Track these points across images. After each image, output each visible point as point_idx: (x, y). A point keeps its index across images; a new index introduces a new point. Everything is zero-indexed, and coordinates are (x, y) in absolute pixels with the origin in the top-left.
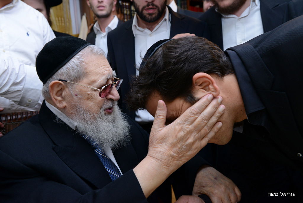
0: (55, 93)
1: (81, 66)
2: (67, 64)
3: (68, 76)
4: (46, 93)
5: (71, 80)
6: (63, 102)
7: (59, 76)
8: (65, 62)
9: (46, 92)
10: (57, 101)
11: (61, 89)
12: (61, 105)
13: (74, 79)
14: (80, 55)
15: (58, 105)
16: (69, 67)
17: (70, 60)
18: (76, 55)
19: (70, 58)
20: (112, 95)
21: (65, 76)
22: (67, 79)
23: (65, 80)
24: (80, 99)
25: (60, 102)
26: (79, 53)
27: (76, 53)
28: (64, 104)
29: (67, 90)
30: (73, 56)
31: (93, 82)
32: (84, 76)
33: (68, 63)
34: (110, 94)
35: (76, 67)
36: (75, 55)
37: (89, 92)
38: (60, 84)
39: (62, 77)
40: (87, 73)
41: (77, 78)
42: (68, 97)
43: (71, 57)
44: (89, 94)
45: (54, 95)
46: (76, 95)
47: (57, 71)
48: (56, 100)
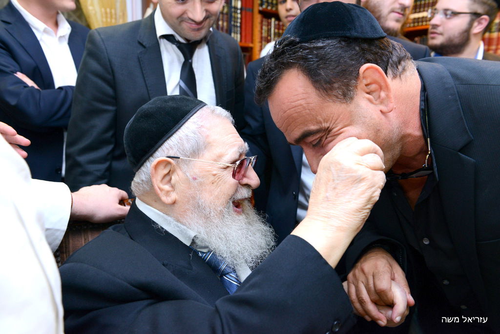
0: (159, 178)
1: (200, 134)
2: (177, 132)
3: (180, 151)
4: (141, 185)
5: (186, 156)
6: (172, 193)
7: (166, 151)
8: (175, 129)
9: (141, 182)
10: (163, 192)
11: (170, 171)
12: (168, 198)
13: (191, 153)
14: (197, 117)
15: (164, 199)
16: (181, 135)
17: (182, 126)
18: (191, 118)
19: (182, 123)
20: (248, 178)
21: (175, 150)
22: (178, 155)
23: (176, 156)
24: (201, 184)
25: (168, 193)
26: (195, 115)
27: (190, 115)
28: (174, 196)
29: (179, 172)
30: (187, 119)
31: (220, 157)
32: (205, 149)
33: (180, 130)
34: (245, 177)
35: (192, 135)
36: (189, 119)
37: (215, 172)
38: (169, 163)
39: (171, 152)
40: (209, 143)
41: (196, 152)
42: (180, 182)
43: (184, 121)
44: (214, 175)
45: (159, 182)
46: (195, 179)
47: (162, 144)
48: (161, 190)
